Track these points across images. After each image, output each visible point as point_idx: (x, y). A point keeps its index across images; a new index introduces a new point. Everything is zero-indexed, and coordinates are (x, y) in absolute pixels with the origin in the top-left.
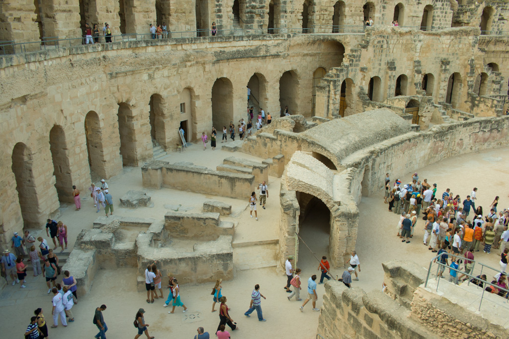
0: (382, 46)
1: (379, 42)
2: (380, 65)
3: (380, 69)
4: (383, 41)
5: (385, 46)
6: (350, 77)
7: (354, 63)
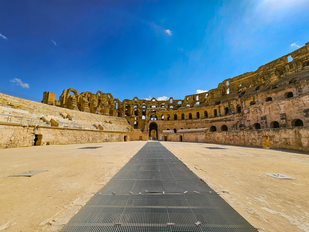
0: (257, 111)
1: (255, 110)
2: (257, 118)
3: (258, 120)
4: (257, 109)
5: (258, 111)
6: (242, 123)
7: (243, 119)
